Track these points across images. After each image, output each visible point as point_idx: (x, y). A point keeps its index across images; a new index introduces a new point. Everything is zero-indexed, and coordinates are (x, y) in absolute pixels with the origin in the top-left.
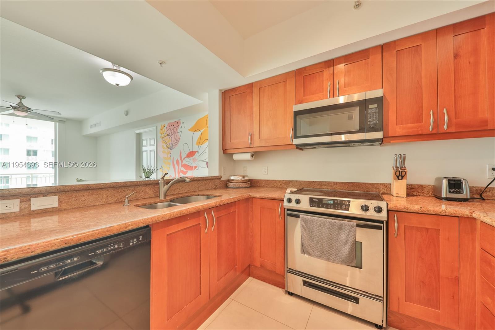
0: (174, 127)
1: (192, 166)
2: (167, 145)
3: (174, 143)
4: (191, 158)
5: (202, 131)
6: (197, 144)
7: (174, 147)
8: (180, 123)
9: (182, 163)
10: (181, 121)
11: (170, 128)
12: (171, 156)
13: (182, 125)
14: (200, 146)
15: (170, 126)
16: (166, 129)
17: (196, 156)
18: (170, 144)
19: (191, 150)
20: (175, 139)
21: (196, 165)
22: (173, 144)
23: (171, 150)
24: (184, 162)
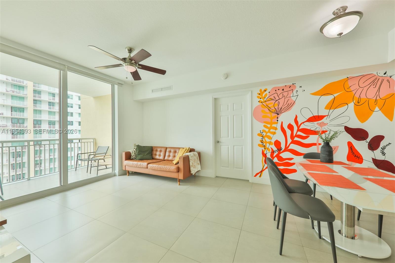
0: (283, 91)
1: (318, 130)
2: (271, 110)
3: (283, 107)
4: (316, 123)
5: (335, 95)
6: (326, 108)
7: (283, 111)
8: (295, 87)
9: (298, 127)
10: (297, 86)
11: (276, 92)
12: (277, 121)
13: (298, 88)
14: (331, 110)
15: (276, 91)
16: (268, 93)
17: (324, 120)
18: (275, 109)
19: (316, 114)
20: (285, 103)
21: (324, 130)
22: (281, 108)
23: (278, 114)
24: (302, 127)
